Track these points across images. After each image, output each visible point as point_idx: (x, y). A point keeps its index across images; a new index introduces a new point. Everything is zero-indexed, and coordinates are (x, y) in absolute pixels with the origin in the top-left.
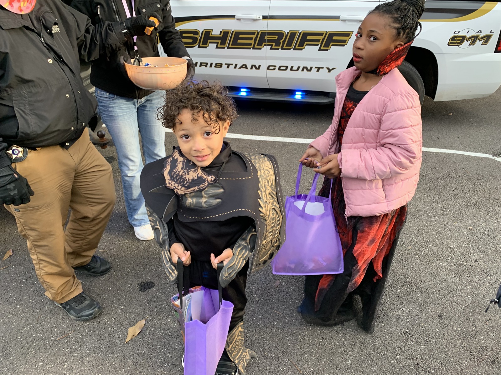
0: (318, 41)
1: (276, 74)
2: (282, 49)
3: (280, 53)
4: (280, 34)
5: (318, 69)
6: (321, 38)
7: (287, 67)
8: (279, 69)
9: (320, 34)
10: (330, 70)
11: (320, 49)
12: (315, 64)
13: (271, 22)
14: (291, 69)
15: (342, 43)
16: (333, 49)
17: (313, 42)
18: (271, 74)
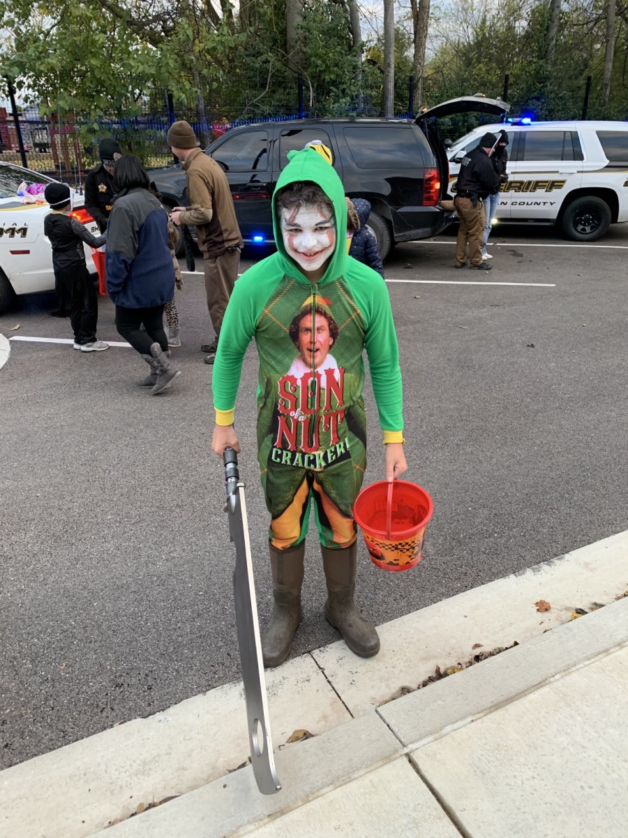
0: (545, 186)
1: (517, 207)
2: (522, 191)
3: (521, 194)
4: (521, 183)
5: (545, 203)
6: (547, 184)
7: (524, 203)
8: (519, 204)
9: (547, 182)
10: (552, 204)
11: (546, 191)
12: (542, 201)
13: (516, 175)
14: (527, 204)
15: (560, 187)
16: (554, 190)
17: (542, 187)
18: (514, 207)
